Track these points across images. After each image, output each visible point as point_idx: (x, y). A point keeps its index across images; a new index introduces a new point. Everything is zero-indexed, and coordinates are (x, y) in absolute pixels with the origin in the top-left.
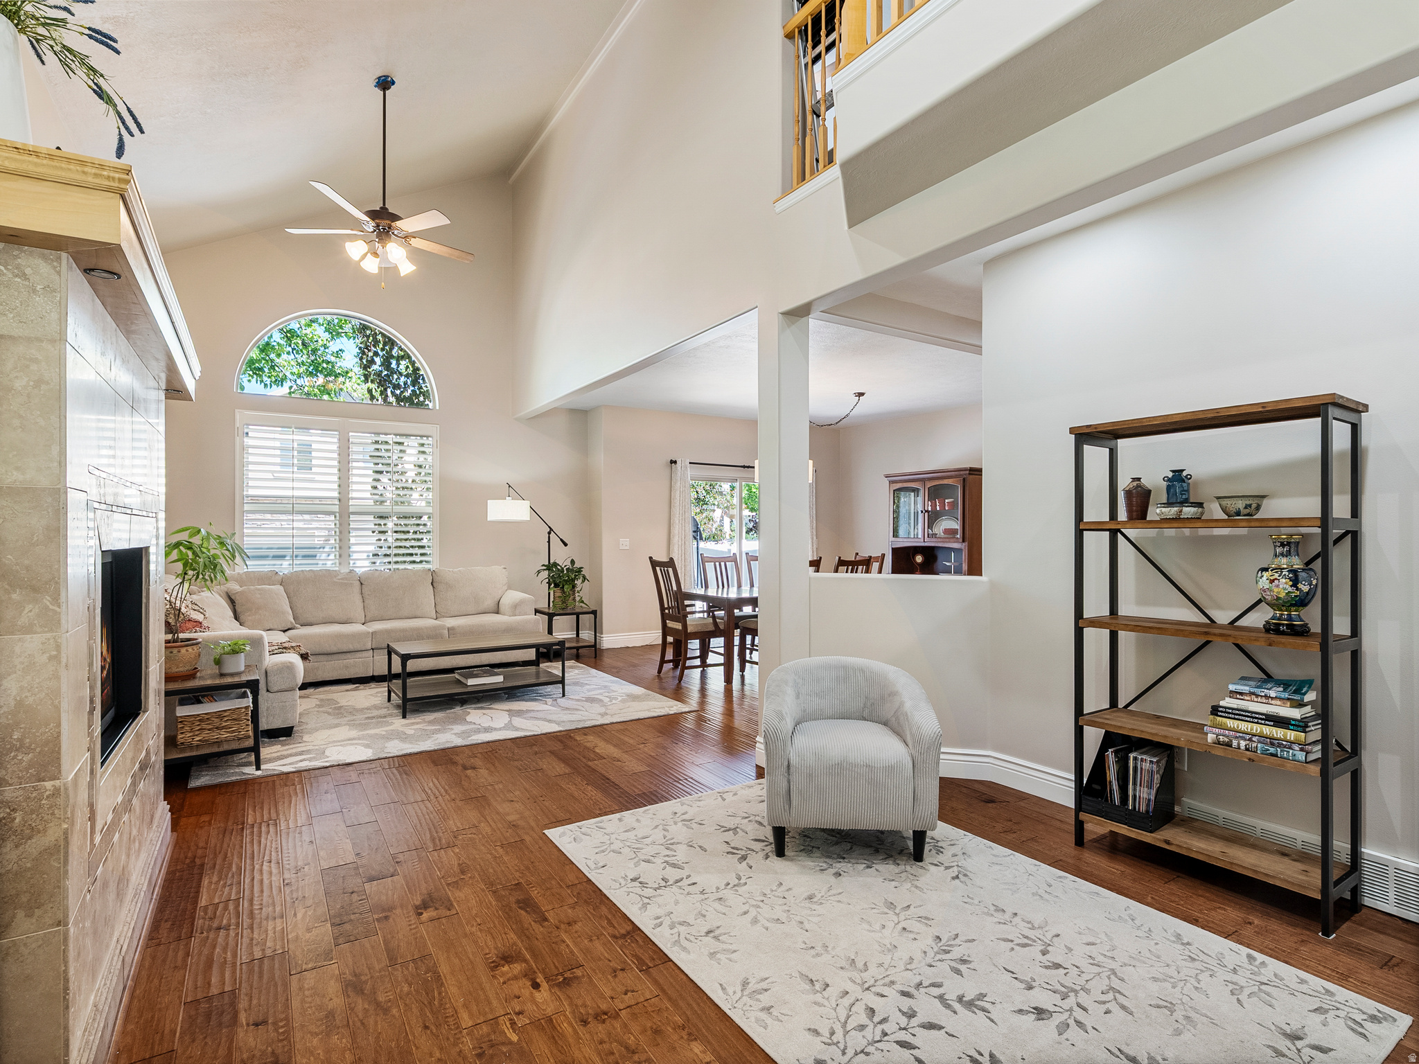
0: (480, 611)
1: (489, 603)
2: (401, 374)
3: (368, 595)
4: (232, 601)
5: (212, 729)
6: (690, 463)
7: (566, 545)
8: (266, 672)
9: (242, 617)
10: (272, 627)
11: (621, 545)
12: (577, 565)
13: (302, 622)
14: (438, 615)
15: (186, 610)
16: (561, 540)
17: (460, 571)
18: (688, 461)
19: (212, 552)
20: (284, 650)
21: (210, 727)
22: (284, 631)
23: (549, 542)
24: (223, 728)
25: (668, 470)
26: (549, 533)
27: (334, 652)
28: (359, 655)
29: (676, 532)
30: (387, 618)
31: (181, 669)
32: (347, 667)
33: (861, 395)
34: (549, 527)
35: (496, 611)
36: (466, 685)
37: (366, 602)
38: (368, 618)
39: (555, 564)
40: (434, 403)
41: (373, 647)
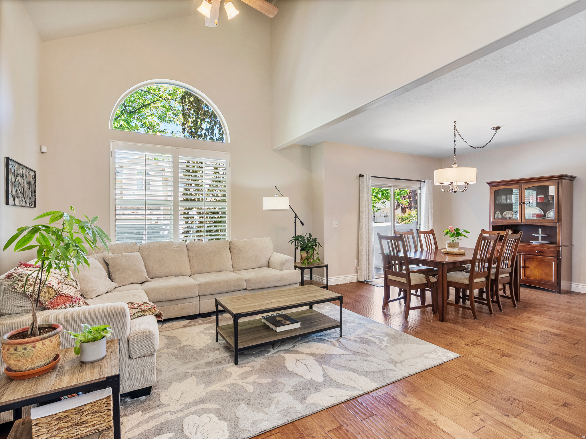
0: (259, 266)
1: (264, 261)
2: (202, 129)
3: (193, 257)
4: (107, 264)
5: (71, 426)
6: (371, 177)
7: (303, 224)
8: (128, 342)
9: (113, 276)
10: (133, 282)
11: (334, 224)
12: (313, 237)
13: (152, 276)
14: (234, 269)
15: (59, 286)
16: (301, 222)
17: (245, 241)
18: (370, 175)
19: (75, 236)
20: (143, 313)
21: (70, 424)
22: (141, 284)
23: (295, 223)
24: (83, 423)
25: (358, 181)
26: (295, 218)
27: (174, 299)
28: (191, 300)
29: (364, 217)
30: (204, 272)
31: (39, 364)
32: (183, 309)
33: (498, 128)
34: (295, 214)
35: (268, 266)
36: (276, 332)
37: (191, 261)
38: (193, 272)
39: (301, 236)
40: (228, 138)
41: (200, 295)
